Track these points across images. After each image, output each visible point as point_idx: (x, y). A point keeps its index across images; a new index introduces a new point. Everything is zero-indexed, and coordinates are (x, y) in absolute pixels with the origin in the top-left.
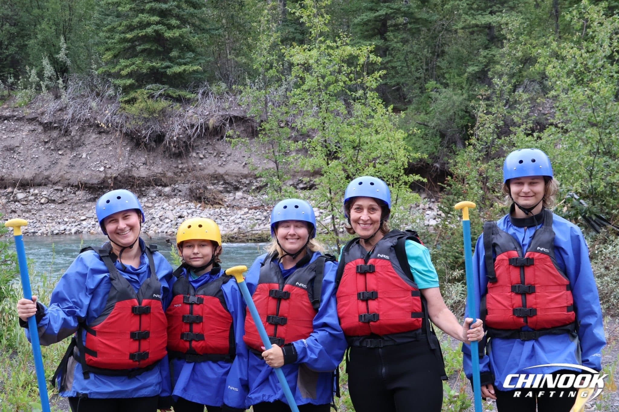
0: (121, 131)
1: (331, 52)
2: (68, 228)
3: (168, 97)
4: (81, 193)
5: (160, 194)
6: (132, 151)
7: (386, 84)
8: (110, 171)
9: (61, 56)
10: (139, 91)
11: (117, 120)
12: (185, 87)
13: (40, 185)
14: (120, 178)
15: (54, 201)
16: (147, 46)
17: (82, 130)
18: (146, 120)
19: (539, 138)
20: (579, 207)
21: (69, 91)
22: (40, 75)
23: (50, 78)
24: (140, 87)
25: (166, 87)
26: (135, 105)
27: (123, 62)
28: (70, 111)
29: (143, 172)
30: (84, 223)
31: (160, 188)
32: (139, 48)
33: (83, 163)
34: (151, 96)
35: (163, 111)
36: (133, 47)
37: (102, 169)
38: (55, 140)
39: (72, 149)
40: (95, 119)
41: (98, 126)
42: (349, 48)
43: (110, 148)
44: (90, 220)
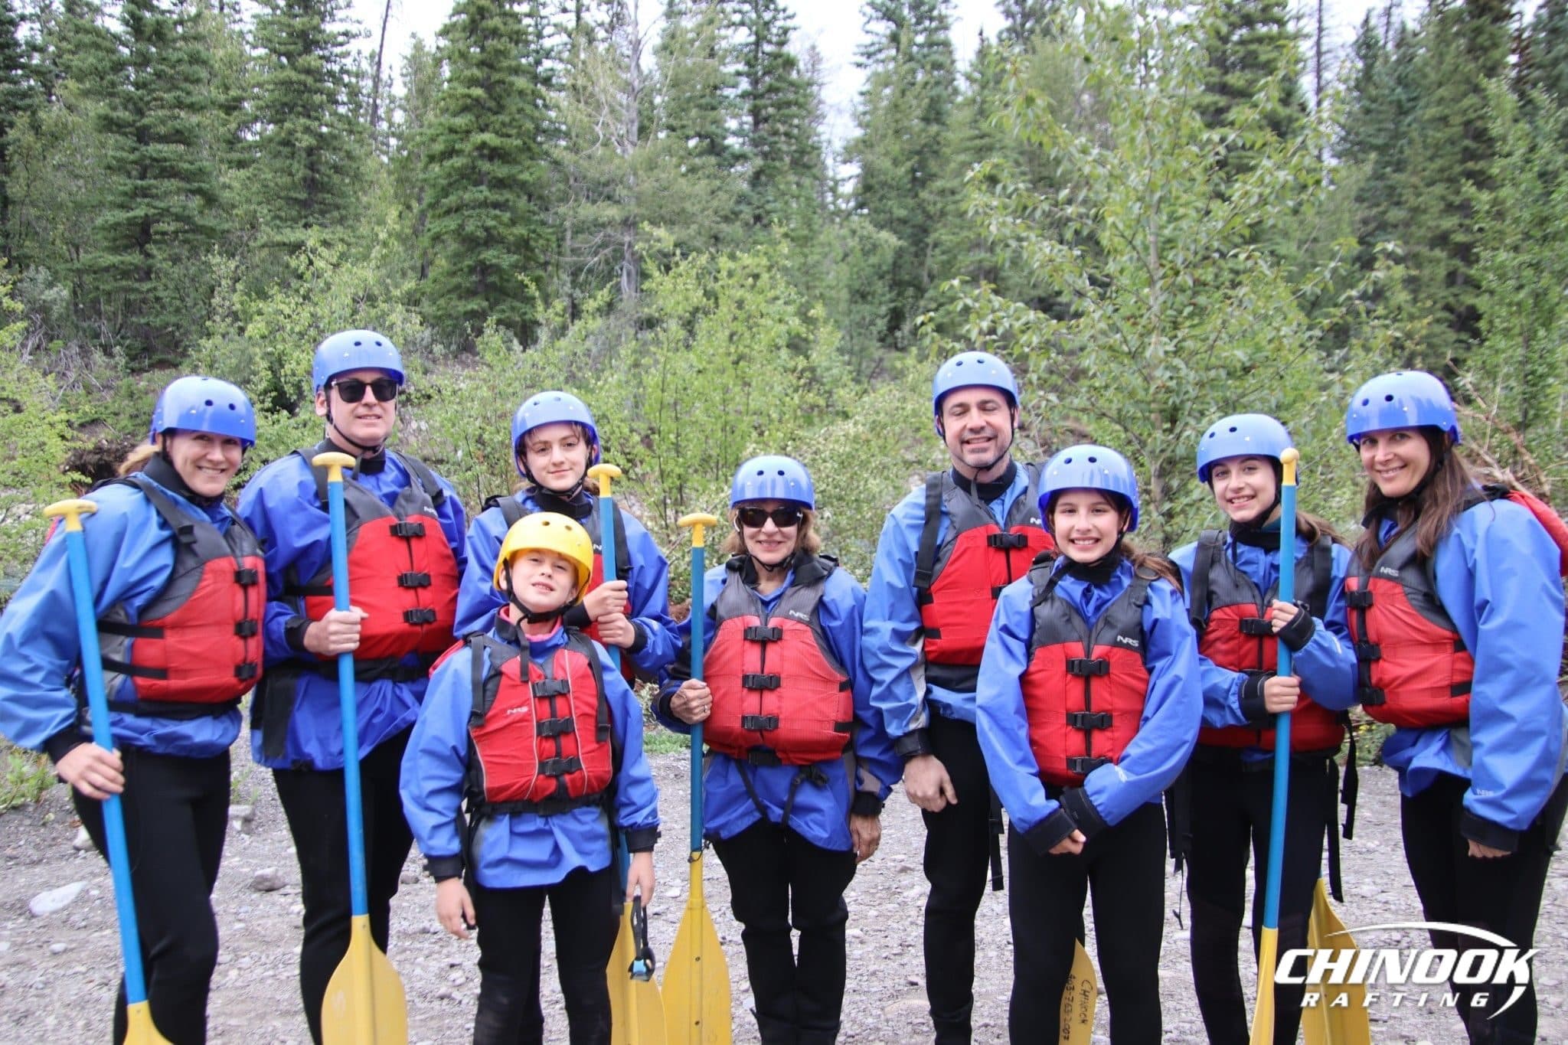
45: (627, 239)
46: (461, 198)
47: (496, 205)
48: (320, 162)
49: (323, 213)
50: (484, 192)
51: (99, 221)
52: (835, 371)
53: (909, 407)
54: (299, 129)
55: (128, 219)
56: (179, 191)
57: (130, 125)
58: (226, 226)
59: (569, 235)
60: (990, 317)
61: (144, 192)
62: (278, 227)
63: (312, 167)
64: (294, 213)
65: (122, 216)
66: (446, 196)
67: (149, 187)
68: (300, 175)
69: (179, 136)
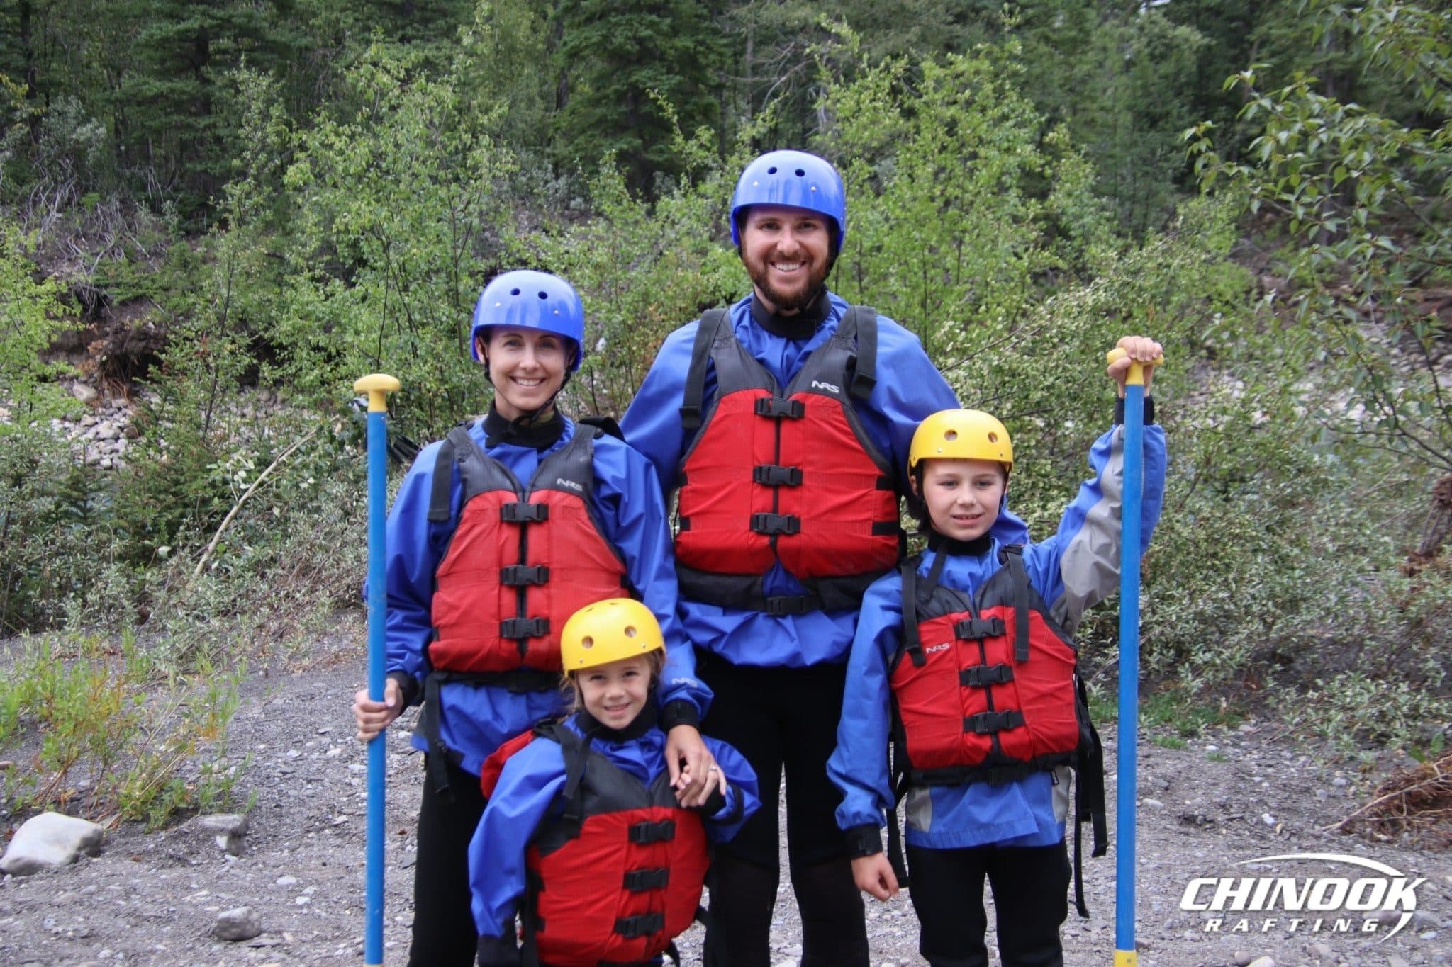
49: (424, 22)
51: (144, 36)
52: (1087, 220)
53: (1177, 262)
55: (180, 34)
58: (305, 42)
59: (749, 47)
60: (1298, 126)
64: (388, 23)
65: (171, 29)
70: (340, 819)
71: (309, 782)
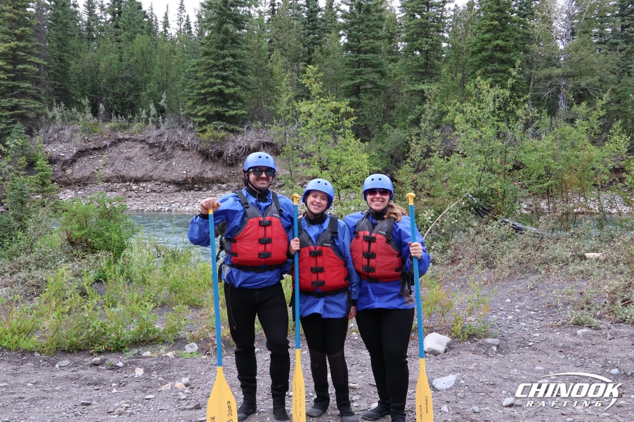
0: (197, 150)
1: (324, 105)
2: (163, 208)
3: (225, 129)
4: (171, 187)
5: (220, 188)
6: (203, 162)
7: (358, 125)
8: (189, 174)
9: (162, 103)
10: (208, 125)
11: (195, 143)
12: (236, 124)
13: (146, 181)
14: (195, 178)
15: (155, 191)
16: (214, 98)
17: (173, 148)
18: (212, 143)
19: (448, 160)
20: (472, 202)
21: (166, 124)
22: (148, 114)
23: (154, 116)
24: (209, 123)
25: (225, 123)
26: (206, 134)
27: (199, 107)
28: (166, 136)
29: (209, 175)
30: (173, 205)
31: (220, 185)
32: (209, 99)
33: (173, 169)
34: (216, 129)
35: (223, 138)
36: (205, 98)
37: (185, 172)
38: (156, 154)
39: (167, 160)
40: (181, 142)
41: (183, 146)
42: (334, 103)
43: (190, 160)
44: (177, 203)
45: (564, 83)
46: (486, 69)
47: (502, 71)
48: (430, 56)
49: (431, 78)
50: (497, 66)
51: (342, 86)
54: (424, 42)
55: (353, 84)
56: (372, 72)
57: (356, 47)
58: (389, 85)
59: (532, 83)
61: (359, 73)
62: (413, 84)
63: (427, 58)
64: (419, 78)
65: (351, 83)
66: (480, 69)
67: (361, 71)
68: (423, 62)
69: (374, 50)
70: (530, 344)
71: (509, 328)
